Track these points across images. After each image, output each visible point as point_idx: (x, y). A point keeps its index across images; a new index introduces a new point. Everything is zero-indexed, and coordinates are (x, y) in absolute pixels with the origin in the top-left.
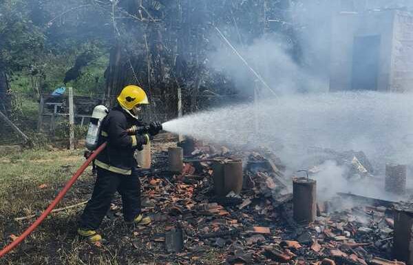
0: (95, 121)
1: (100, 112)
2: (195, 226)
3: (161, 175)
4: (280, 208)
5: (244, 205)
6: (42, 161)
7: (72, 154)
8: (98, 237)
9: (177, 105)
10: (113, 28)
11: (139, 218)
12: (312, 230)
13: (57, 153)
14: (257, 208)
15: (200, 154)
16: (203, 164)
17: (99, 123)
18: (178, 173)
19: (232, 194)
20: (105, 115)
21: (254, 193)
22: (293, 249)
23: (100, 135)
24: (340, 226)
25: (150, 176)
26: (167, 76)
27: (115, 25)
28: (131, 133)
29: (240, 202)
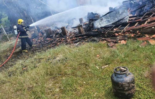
0: (15, 29)
1: (15, 27)
2: (45, 43)
3: (35, 38)
4: (60, 34)
5: (54, 36)
6: (3, 46)
7: (10, 42)
8: (27, 51)
9: (32, 21)
10: (6, 6)
11: (33, 45)
12: (67, 36)
13: (7, 43)
14: (57, 36)
15: (42, 30)
16: (43, 32)
17: (16, 29)
18: (39, 36)
19: (51, 35)
20: (17, 27)
21: (55, 34)
22: (63, 39)
23: (18, 31)
24: (71, 33)
25: (32, 39)
26: (26, 14)
27: (6, 5)
28: (24, 29)
29: (53, 36)
